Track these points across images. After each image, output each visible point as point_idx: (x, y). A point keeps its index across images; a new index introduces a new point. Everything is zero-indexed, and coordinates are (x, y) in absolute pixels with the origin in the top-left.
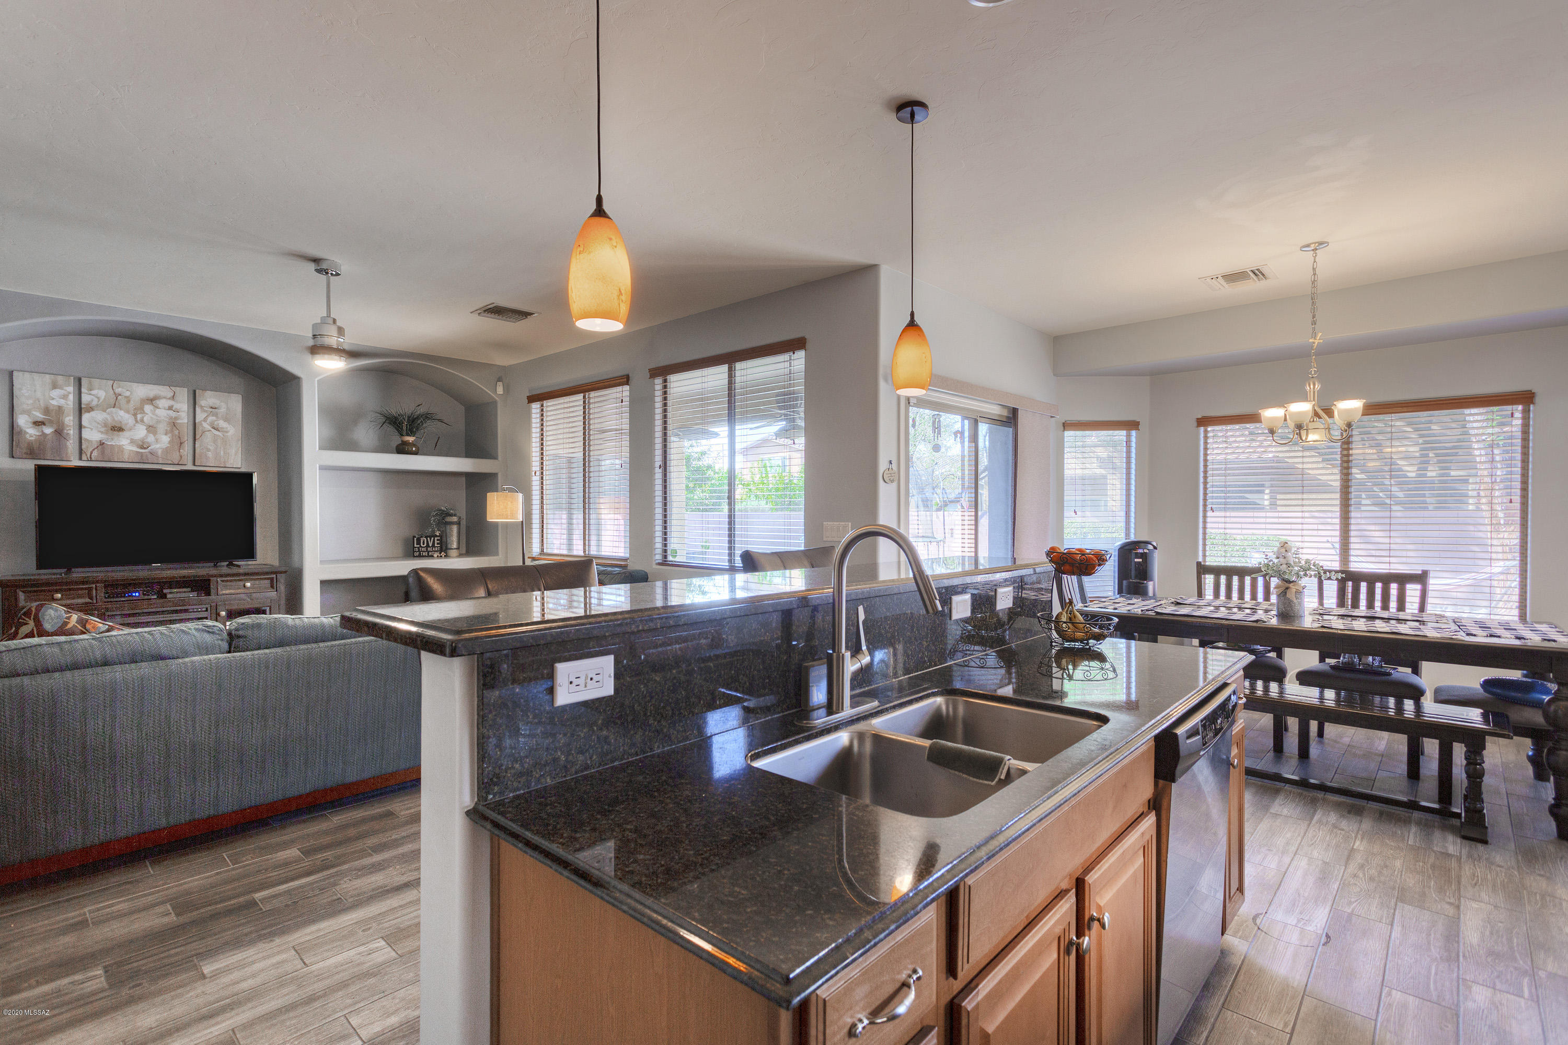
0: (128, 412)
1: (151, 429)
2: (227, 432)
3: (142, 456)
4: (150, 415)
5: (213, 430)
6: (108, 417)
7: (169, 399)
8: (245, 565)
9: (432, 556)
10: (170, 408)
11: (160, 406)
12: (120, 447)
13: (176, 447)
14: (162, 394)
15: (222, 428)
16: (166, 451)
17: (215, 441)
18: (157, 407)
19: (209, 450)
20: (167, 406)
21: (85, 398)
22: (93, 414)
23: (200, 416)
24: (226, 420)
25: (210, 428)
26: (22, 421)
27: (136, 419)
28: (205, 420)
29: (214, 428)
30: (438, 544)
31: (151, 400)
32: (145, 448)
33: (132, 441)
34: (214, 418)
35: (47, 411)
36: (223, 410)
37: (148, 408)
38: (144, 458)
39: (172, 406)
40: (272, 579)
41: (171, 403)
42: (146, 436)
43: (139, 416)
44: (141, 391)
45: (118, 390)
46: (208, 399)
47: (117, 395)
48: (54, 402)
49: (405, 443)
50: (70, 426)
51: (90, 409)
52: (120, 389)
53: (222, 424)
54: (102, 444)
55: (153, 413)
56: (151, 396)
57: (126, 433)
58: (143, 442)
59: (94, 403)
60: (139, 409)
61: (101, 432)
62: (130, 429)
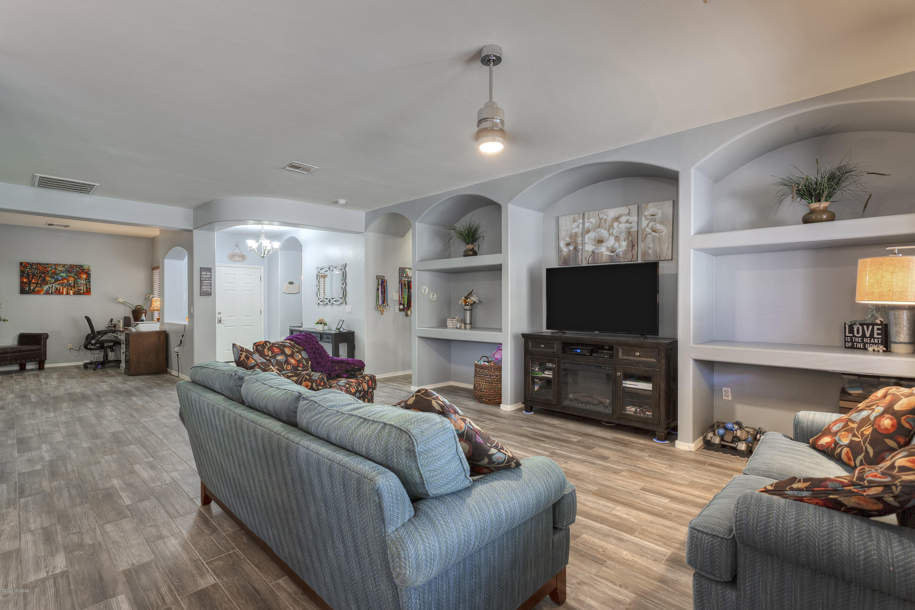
0: (605, 229)
1: (617, 238)
2: (662, 232)
3: (612, 258)
4: (617, 229)
5: (652, 232)
6: (596, 234)
7: (627, 215)
9: (870, 349)
10: (627, 222)
11: (622, 221)
12: (602, 253)
13: (630, 249)
14: (623, 212)
15: (659, 229)
16: (625, 252)
17: (653, 241)
18: (620, 223)
19: (649, 248)
20: (625, 221)
21: (587, 225)
22: (590, 234)
23: (645, 223)
24: (662, 223)
25: (650, 231)
26: (562, 244)
27: (609, 233)
28: (647, 226)
29: (653, 231)
31: (617, 219)
32: (614, 252)
33: (608, 248)
34: (653, 223)
35: (571, 237)
36: (659, 216)
37: (616, 224)
38: (613, 258)
39: (628, 220)
41: (628, 217)
42: (614, 244)
43: (611, 231)
44: (612, 213)
45: (601, 216)
46: (651, 209)
47: (601, 219)
48: (574, 231)
50: (579, 244)
51: (588, 231)
52: (602, 215)
53: (659, 226)
54: (593, 252)
55: (618, 227)
56: (617, 216)
57: (605, 244)
58: (613, 248)
59: (590, 227)
60: (611, 226)
61: (593, 245)
62: (606, 241)
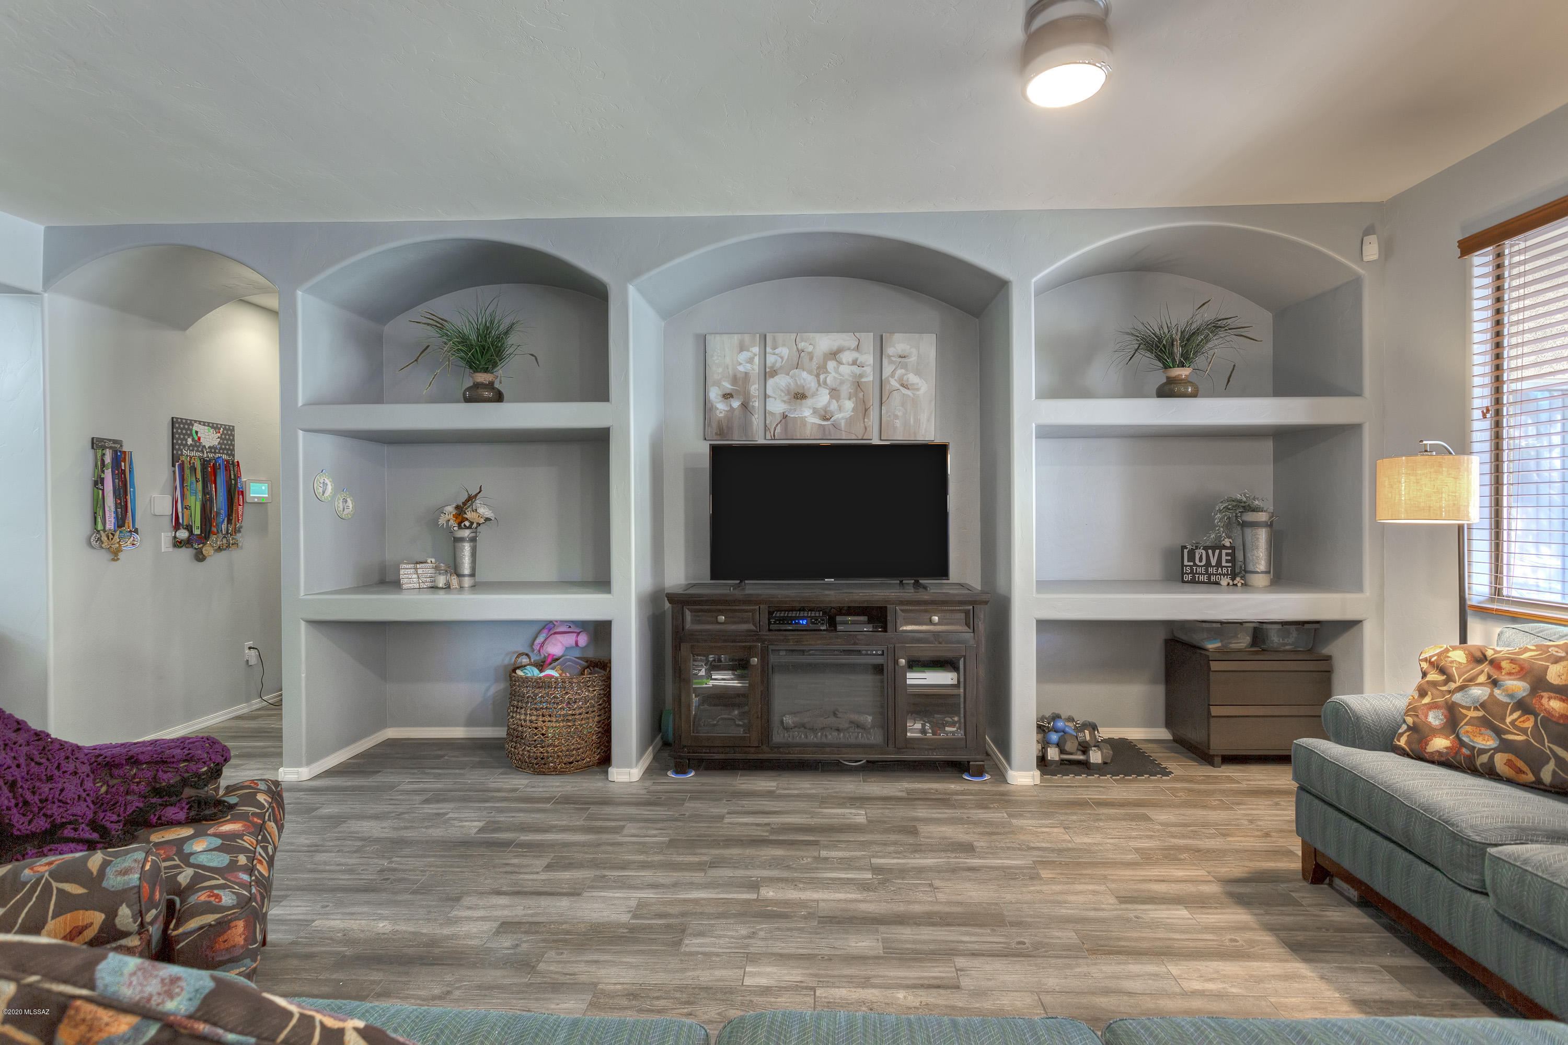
0: (810, 372)
1: (834, 393)
2: (918, 389)
3: (824, 430)
4: (834, 374)
5: (901, 388)
6: (790, 381)
7: (853, 350)
8: (934, 587)
9: (1217, 583)
10: (854, 363)
11: (844, 361)
12: (803, 420)
13: (861, 416)
14: (846, 344)
15: (913, 384)
16: (850, 421)
17: (903, 404)
18: (840, 363)
19: (896, 417)
20: (850, 360)
21: (771, 359)
22: (777, 379)
23: (888, 369)
24: (918, 373)
25: (898, 386)
26: (714, 394)
27: (818, 381)
28: (892, 375)
29: (902, 385)
30: (1227, 561)
31: (834, 355)
32: (828, 420)
33: (815, 411)
34: (903, 371)
35: (735, 380)
36: (913, 359)
37: (831, 365)
38: (827, 432)
39: (857, 360)
40: (967, 613)
41: (855, 355)
42: (829, 403)
43: (822, 377)
44: (824, 342)
45: (801, 345)
46: (899, 344)
47: (800, 351)
48: (741, 368)
49: (1171, 381)
50: (755, 397)
51: (774, 373)
52: (803, 344)
53: (912, 378)
54: (785, 417)
55: (837, 371)
56: (835, 348)
57: (809, 402)
58: (826, 412)
59: (778, 365)
60: (822, 368)
61: (784, 401)
62: (813, 395)
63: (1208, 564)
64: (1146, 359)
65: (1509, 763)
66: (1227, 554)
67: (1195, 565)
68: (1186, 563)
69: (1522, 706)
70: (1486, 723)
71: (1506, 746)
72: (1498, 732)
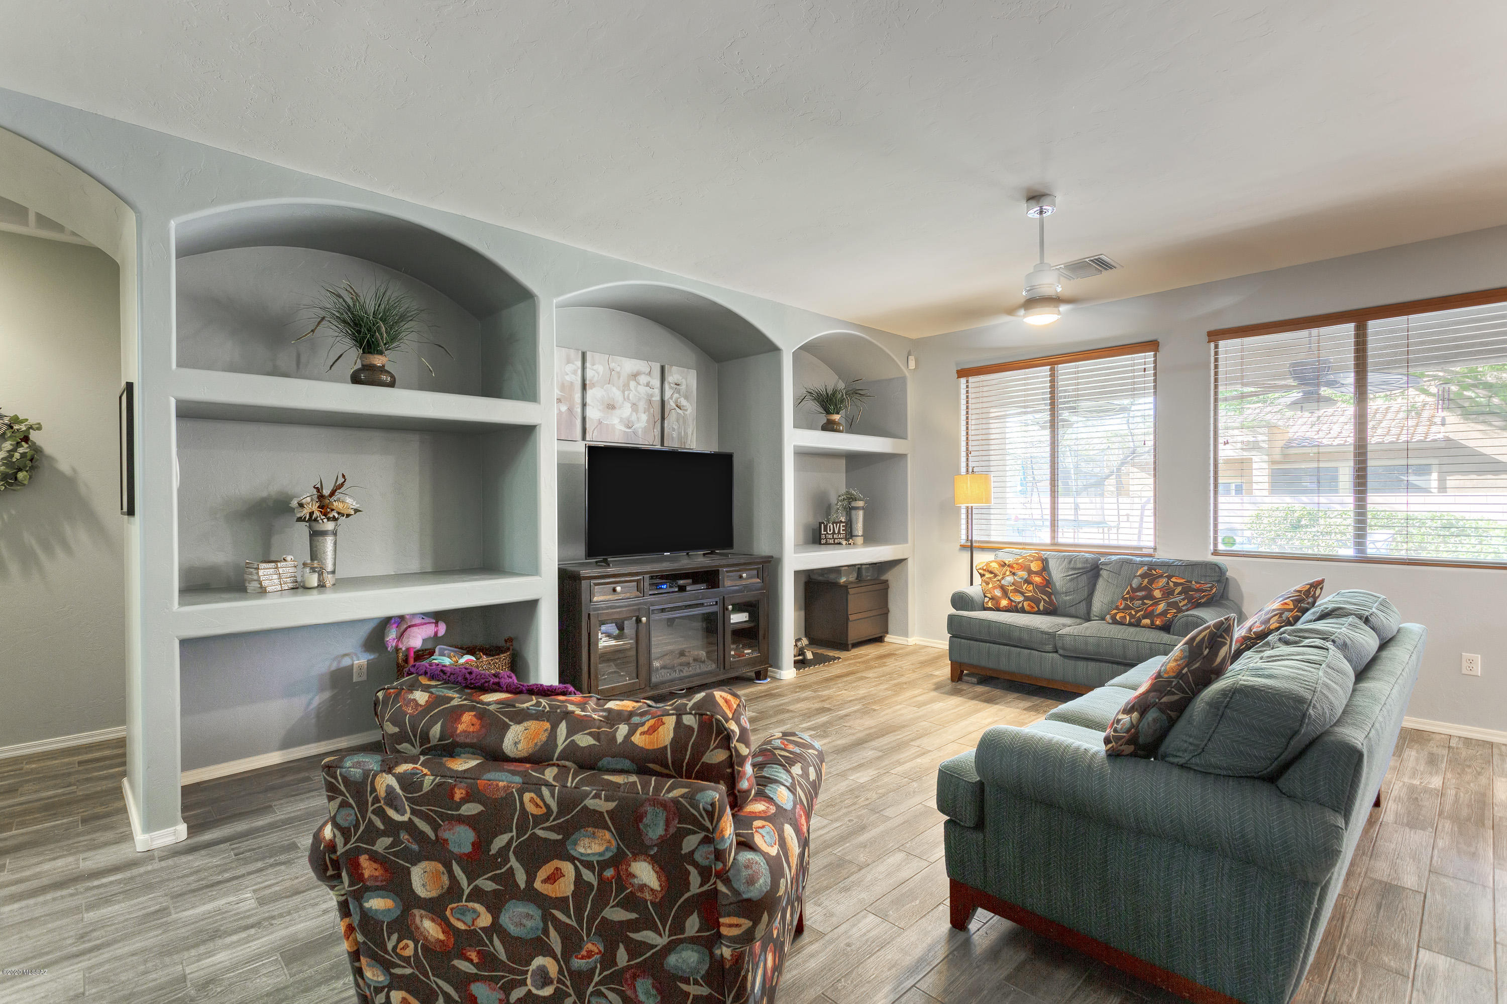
0: (618, 389)
1: (634, 407)
2: (686, 411)
3: (627, 436)
4: (634, 392)
5: (676, 408)
6: (605, 394)
7: (647, 374)
9: (840, 544)
10: (648, 385)
11: (641, 382)
12: (613, 426)
13: (652, 426)
14: (642, 369)
15: (683, 406)
16: (645, 430)
17: (677, 420)
18: (639, 384)
19: (674, 430)
20: (645, 383)
21: (588, 374)
22: (593, 391)
23: (668, 393)
24: (686, 398)
25: (674, 406)
27: (624, 396)
28: (671, 398)
29: (677, 406)
30: (843, 530)
31: (635, 377)
32: (630, 428)
33: (621, 420)
34: (677, 395)
35: (562, 387)
36: (684, 387)
37: (632, 384)
38: (629, 438)
39: (649, 382)
40: (758, 569)
41: (647, 379)
42: (631, 414)
43: (626, 393)
44: (628, 366)
45: (612, 365)
46: (675, 375)
47: (611, 371)
48: (568, 378)
49: (829, 422)
50: (578, 404)
51: (591, 386)
53: (683, 402)
54: (600, 423)
55: (636, 390)
56: (635, 372)
57: (617, 412)
58: (629, 421)
59: (596, 379)
60: (626, 386)
61: (600, 410)
62: (620, 408)
63: (834, 533)
64: (814, 406)
65: (1029, 605)
66: (843, 526)
67: (827, 533)
68: (823, 532)
69: (1027, 582)
70: (1016, 591)
71: (1027, 599)
72: (1022, 593)
